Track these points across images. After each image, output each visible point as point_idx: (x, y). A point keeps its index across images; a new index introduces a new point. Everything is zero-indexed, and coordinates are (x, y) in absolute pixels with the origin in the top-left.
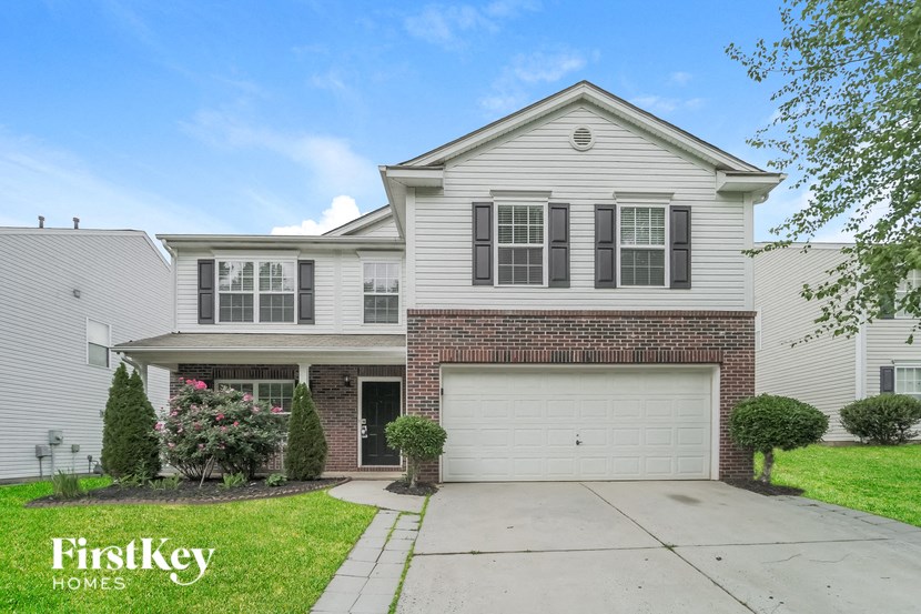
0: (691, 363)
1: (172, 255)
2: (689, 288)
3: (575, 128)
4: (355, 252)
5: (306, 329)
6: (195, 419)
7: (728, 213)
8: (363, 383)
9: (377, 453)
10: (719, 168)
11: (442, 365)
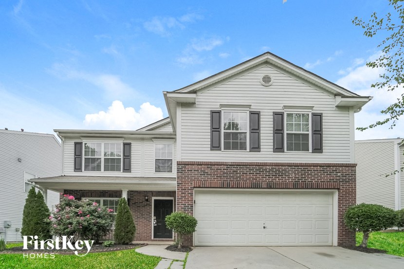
0: (323, 189)
1: (62, 140)
2: (322, 152)
3: (263, 75)
4: (151, 139)
5: (127, 175)
6: (67, 213)
7: (342, 116)
8: (155, 200)
9: (161, 232)
10: (337, 95)
11: (195, 189)
